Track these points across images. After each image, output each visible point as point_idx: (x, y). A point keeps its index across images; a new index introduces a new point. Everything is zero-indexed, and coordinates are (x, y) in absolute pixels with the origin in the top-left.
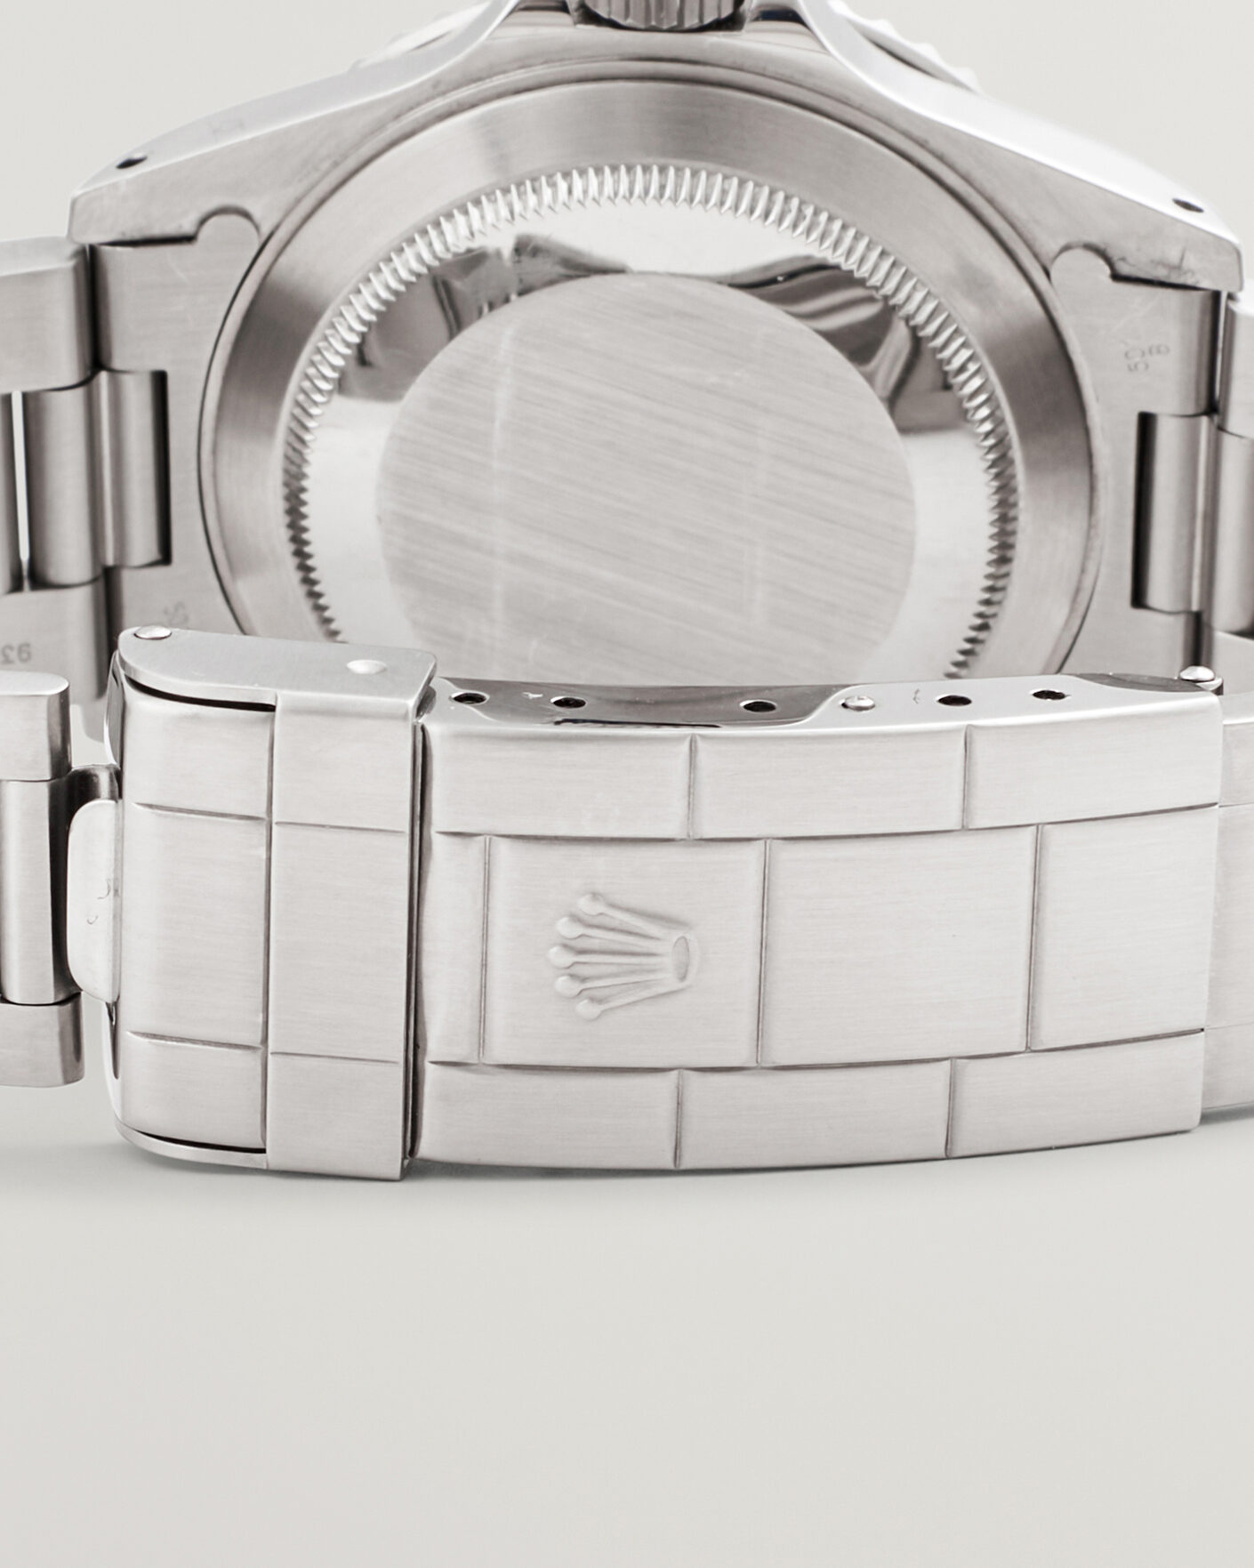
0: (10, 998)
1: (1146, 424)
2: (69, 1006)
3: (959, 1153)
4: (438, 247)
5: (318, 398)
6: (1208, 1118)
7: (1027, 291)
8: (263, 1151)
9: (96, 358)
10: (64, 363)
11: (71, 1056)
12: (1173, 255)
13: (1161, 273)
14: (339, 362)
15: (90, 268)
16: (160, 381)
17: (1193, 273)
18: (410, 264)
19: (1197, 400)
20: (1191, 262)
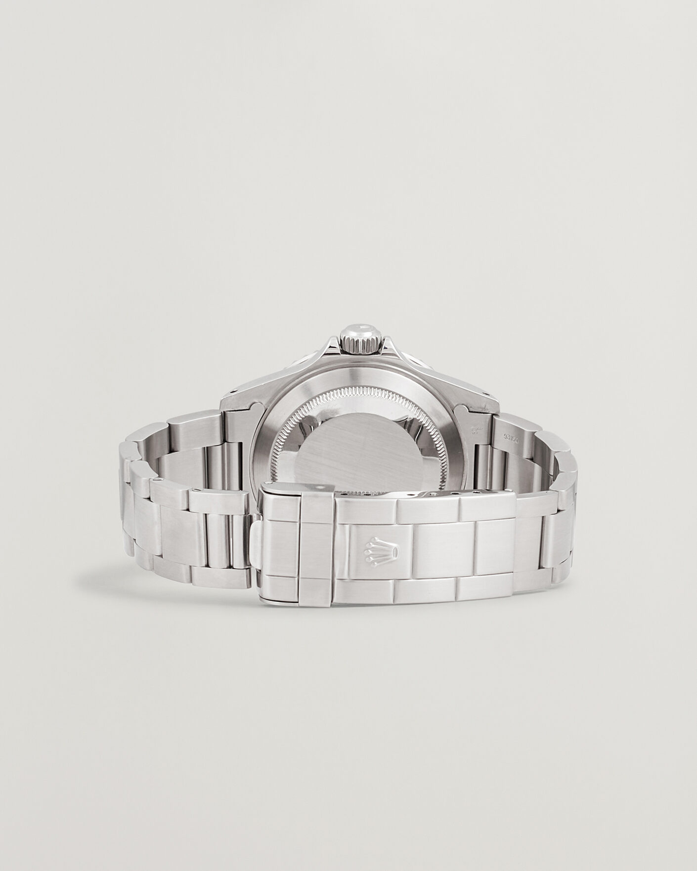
0: (234, 567)
1: (477, 447)
2: (248, 570)
3: (459, 600)
4: (301, 415)
5: (279, 450)
6: (514, 594)
7: (448, 416)
8: (298, 602)
9: (224, 440)
10: (218, 440)
11: (249, 585)
12: (483, 406)
13: (480, 410)
14: (285, 437)
15: (224, 416)
16: (240, 444)
17: (488, 409)
18: (293, 423)
19: (488, 441)
20: (488, 407)
